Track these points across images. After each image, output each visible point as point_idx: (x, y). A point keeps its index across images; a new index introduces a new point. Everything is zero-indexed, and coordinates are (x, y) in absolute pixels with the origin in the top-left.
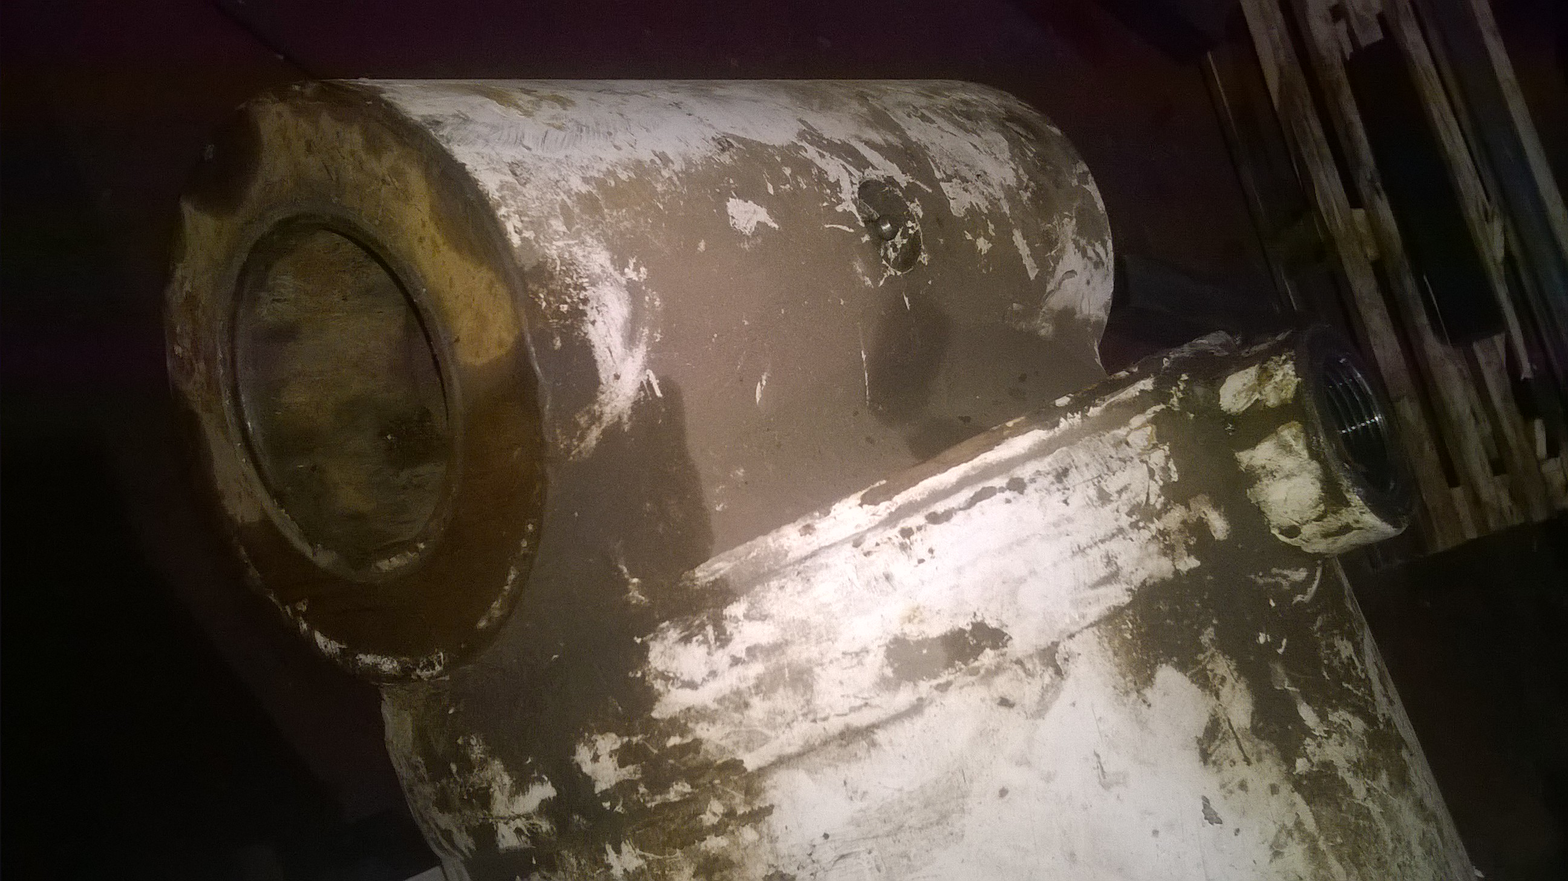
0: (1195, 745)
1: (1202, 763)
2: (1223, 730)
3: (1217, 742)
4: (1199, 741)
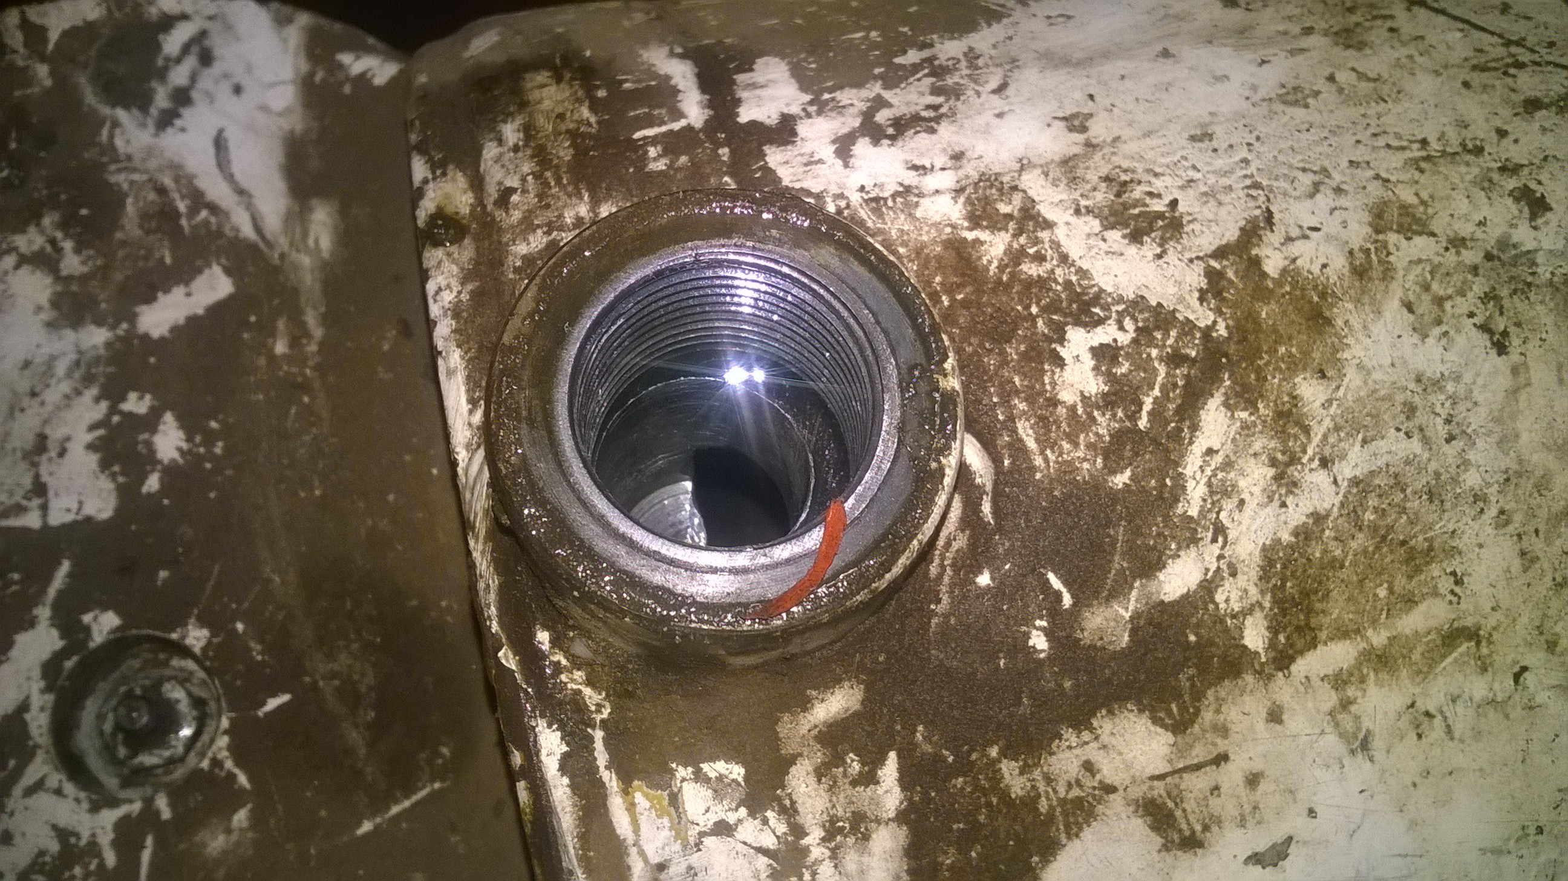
0: (1169, 858)
1: (1200, 851)
2: (1164, 795)
3: (1178, 813)
4: (1166, 848)
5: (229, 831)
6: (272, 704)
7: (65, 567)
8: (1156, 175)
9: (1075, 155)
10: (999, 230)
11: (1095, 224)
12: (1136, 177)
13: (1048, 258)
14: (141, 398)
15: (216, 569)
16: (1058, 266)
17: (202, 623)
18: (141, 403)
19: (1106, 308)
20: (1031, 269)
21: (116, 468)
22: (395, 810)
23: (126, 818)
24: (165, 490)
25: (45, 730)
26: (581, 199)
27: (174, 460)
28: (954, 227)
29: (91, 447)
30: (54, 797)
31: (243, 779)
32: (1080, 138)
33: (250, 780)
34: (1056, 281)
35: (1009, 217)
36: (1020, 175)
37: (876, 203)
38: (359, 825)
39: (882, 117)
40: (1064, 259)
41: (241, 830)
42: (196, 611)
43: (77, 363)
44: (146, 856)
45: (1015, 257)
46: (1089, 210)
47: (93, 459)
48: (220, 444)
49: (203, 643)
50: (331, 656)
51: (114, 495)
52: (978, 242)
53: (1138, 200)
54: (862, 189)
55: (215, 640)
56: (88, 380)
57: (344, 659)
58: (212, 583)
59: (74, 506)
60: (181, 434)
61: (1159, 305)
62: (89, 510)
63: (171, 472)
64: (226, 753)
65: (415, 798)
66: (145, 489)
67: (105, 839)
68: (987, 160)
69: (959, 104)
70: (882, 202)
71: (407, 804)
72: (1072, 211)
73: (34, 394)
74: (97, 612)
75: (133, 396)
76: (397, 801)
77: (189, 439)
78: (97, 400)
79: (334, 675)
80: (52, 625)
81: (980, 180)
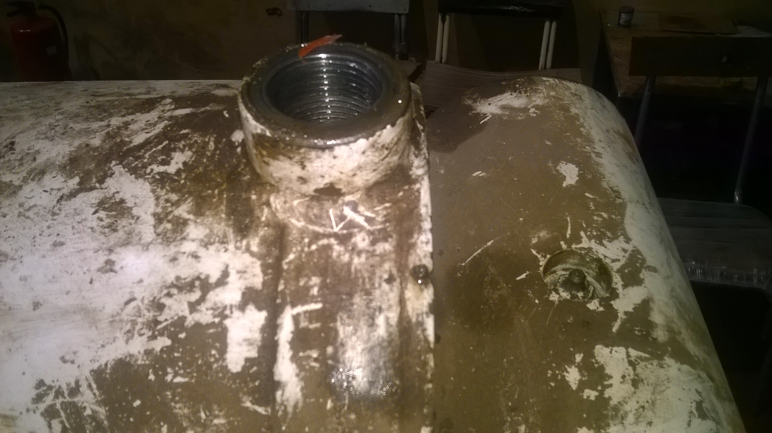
5: (539, 237)
6: (523, 276)
7: (614, 330)
8: (92, 228)
9: (120, 246)
10: (176, 216)
11: (135, 211)
12: (101, 230)
13: (164, 200)
14: (588, 397)
15: (547, 323)
16: (161, 196)
17: (553, 302)
18: (588, 395)
19: (153, 177)
20: (174, 197)
21: (596, 365)
22: (479, 251)
23: (578, 244)
24: (573, 355)
25: (614, 277)
26: (356, 268)
27: (570, 367)
28: (195, 222)
29: (610, 377)
30: (607, 255)
31: (534, 252)
32: (113, 257)
33: (531, 252)
34: (167, 190)
35: (169, 221)
36: (152, 241)
37: (224, 241)
38: (492, 244)
39: (195, 296)
40: (157, 198)
41: (534, 237)
42: (555, 306)
43: (623, 418)
44: (569, 232)
45: (176, 204)
46: (133, 217)
47: (608, 371)
48: (549, 375)
49: (551, 295)
50: (500, 296)
51: (596, 354)
52: (189, 213)
53: (109, 218)
54: (226, 250)
55: (547, 296)
56: (616, 409)
57: (495, 296)
58: (549, 317)
59: (613, 352)
60: (567, 379)
61: (131, 175)
62: (606, 350)
63: (571, 362)
64: (540, 260)
65: (472, 257)
66: (582, 355)
67: (585, 239)
68: (162, 254)
69: (155, 295)
70: (221, 240)
71: (475, 254)
72: (141, 218)
73: (643, 407)
74: (597, 310)
75: (593, 398)
76: (479, 254)
77: (563, 377)
78: (610, 398)
79: (500, 289)
80: (616, 310)
81: (171, 242)
